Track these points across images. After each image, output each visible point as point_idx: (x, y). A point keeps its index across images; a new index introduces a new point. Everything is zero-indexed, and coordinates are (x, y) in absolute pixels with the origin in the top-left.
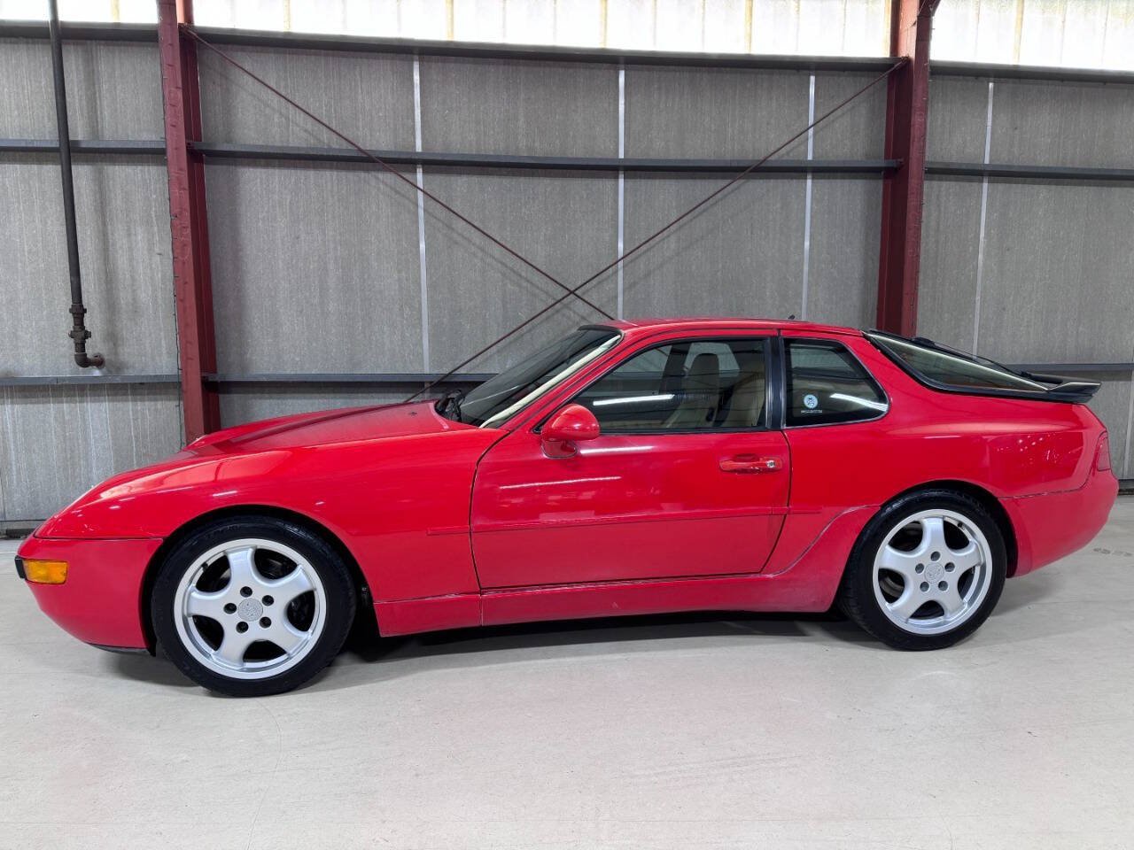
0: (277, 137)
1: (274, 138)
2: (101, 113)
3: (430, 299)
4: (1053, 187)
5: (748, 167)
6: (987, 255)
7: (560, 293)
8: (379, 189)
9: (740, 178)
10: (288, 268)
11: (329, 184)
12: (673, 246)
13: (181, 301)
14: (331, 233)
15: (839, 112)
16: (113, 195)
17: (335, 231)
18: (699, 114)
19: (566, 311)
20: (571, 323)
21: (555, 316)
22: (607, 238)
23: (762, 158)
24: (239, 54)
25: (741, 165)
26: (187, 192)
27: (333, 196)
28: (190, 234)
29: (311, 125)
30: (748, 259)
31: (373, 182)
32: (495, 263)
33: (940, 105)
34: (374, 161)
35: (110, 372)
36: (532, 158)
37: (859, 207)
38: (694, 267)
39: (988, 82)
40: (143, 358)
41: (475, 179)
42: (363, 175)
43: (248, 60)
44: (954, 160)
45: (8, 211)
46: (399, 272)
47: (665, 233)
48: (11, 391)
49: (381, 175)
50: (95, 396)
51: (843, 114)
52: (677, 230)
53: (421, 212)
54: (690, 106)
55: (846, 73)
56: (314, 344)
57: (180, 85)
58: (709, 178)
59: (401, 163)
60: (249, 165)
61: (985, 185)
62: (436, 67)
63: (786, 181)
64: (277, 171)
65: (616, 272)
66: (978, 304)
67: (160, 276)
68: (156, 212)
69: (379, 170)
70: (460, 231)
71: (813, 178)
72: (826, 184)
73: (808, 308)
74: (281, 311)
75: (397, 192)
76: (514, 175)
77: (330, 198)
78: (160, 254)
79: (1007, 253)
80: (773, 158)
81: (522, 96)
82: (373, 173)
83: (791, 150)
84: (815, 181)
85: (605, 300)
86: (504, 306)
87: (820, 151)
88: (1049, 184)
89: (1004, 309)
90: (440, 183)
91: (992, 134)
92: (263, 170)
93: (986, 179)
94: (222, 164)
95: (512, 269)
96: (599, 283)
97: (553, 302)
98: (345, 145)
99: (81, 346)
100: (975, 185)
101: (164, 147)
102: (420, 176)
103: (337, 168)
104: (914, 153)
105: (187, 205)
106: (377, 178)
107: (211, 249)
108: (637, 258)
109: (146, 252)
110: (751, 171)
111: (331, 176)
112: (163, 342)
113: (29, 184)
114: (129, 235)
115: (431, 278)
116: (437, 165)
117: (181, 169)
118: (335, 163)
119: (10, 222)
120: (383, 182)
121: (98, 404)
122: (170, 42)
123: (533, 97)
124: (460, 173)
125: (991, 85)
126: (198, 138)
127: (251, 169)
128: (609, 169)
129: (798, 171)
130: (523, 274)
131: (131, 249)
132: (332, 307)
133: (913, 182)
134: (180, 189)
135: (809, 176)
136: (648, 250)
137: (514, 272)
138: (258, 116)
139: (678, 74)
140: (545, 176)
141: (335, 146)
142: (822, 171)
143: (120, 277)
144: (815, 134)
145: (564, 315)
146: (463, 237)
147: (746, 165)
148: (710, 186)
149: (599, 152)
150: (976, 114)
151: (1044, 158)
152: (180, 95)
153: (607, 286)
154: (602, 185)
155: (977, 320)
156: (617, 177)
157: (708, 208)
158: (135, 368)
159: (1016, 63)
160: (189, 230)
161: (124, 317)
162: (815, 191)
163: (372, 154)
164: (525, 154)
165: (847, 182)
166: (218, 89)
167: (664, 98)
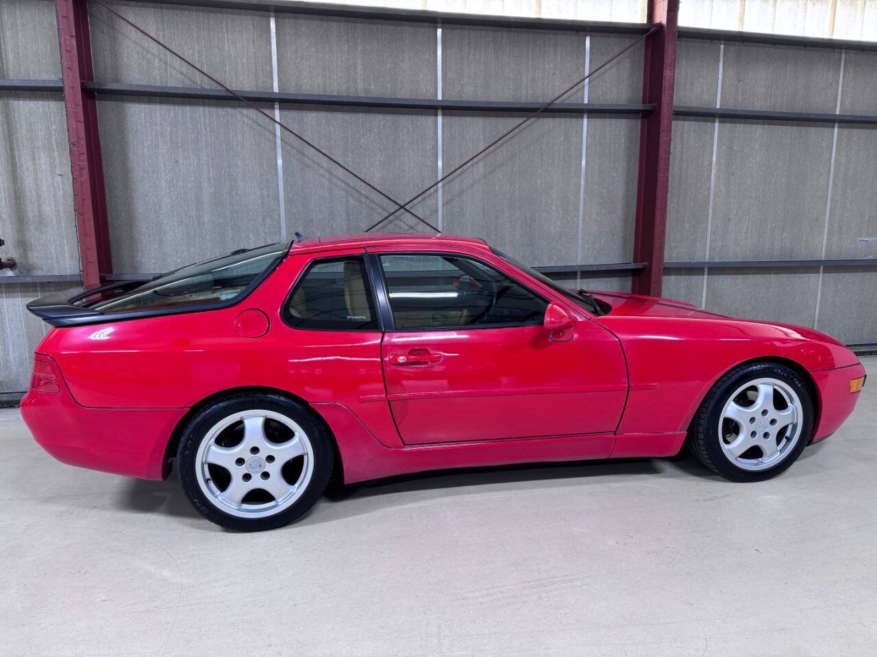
0: (158, 78)
1: (155, 79)
2: (6, 56)
3: (287, 211)
4: (766, 126)
5: (539, 109)
6: (718, 178)
7: (393, 208)
8: (243, 122)
9: (532, 117)
10: (170, 187)
11: (202, 119)
12: (481, 170)
13: (81, 215)
14: (205, 158)
15: (607, 66)
16: (18, 126)
17: (208, 156)
18: (500, 64)
19: (398, 222)
21: (389, 226)
22: (429, 163)
23: (549, 101)
24: (124, 8)
25: (533, 107)
26: (83, 124)
27: (206, 128)
28: (86, 159)
29: (185, 68)
31: (239, 116)
32: (339, 182)
33: (684, 61)
34: (241, 100)
35: (21, 272)
36: (369, 98)
37: (623, 140)
38: (497, 187)
39: (720, 45)
40: (49, 261)
41: (322, 115)
42: (230, 110)
43: (131, 14)
44: (694, 105)
46: (261, 189)
47: (475, 160)
49: (245, 111)
50: (9, 292)
51: (611, 67)
52: (484, 157)
53: (279, 141)
54: (493, 58)
55: (613, 35)
57: (74, 33)
58: (509, 116)
59: (262, 102)
60: (134, 101)
61: (717, 124)
62: (289, 23)
63: (567, 119)
64: (158, 107)
65: (436, 191)
66: (710, 216)
67: (61, 193)
68: (56, 140)
69: (243, 107)
70: (310, 157)
71: (588, 118)
72: (598, 122)
73: (584, 220)
74: (165, 222)
75: (259, 125)
76: (354, 112)
77: (203, 130)
78: (61, 175)
79: (732, 177)
80: (557, 101)
81: (360, 48)
82: (239, 110)
83: (572, 95)
84: (590, 120)
85: (428, 213)
86: (348, 218)
87: (594, 96)
88: (764, 124)
89: (729, 220)
90: (294, 118)
91: (722, 85)
92: (147, 106)
93: (717, 120)
94: (110, 100)
95: (354, 188)
96: (424, 199)
97: (387, 215)
98: (215, 86)
100: (709, 124)
101: (62, 85)
102: (277, 112)
103: (209, 105)
104: (665, 99)
105: (83, 135)
108: (453, 179)
109: (49, 173)
110: (542, 112)
111: (204, 111)
112: (66, 248)
114: (34, 159)
115: (288, 195)
116: (290, 103)
117: (77, 105)
118: (207, 100)
120: (247, 116)
121: (12, 299)
123: (368, 48)
124: (310, 110)
125: (722, 46)
126: (91, 78)
127: (136, 105)
128: (429, 108)
129: (576, 112)
130: (363, 192)
131: (35, 171)
132: (206, 218)
133: (664, 123)
134: (77, 121)
135: (585, 116)
136: (462, 173)
137: (356, 190)
138: (141, 61)
139: (484, 32)
140: (379, 113)
141: (207, 87)
142: (595, 112)
143: (28, 194)
144: (590, 82)
145: (396, 225)
146: (314, 162)
147: (537, 107)
148: (510, 123)
149: (422, 93)
150: (711, 69)
151: (760, 104)
152: (74, 42)
153: (430, 202)
154: (425, 121)
155: (709, 228)
156: (436, 115)
157: (508, 140)
158: (42, 269)
159: (741, 30)
160: (85, 156)
161: (32, 227)
162: (590, 128)
163: (238, 94)
164: (363, 95)
165: (614, 121)
166: (106, 37)
167: (472, 52)
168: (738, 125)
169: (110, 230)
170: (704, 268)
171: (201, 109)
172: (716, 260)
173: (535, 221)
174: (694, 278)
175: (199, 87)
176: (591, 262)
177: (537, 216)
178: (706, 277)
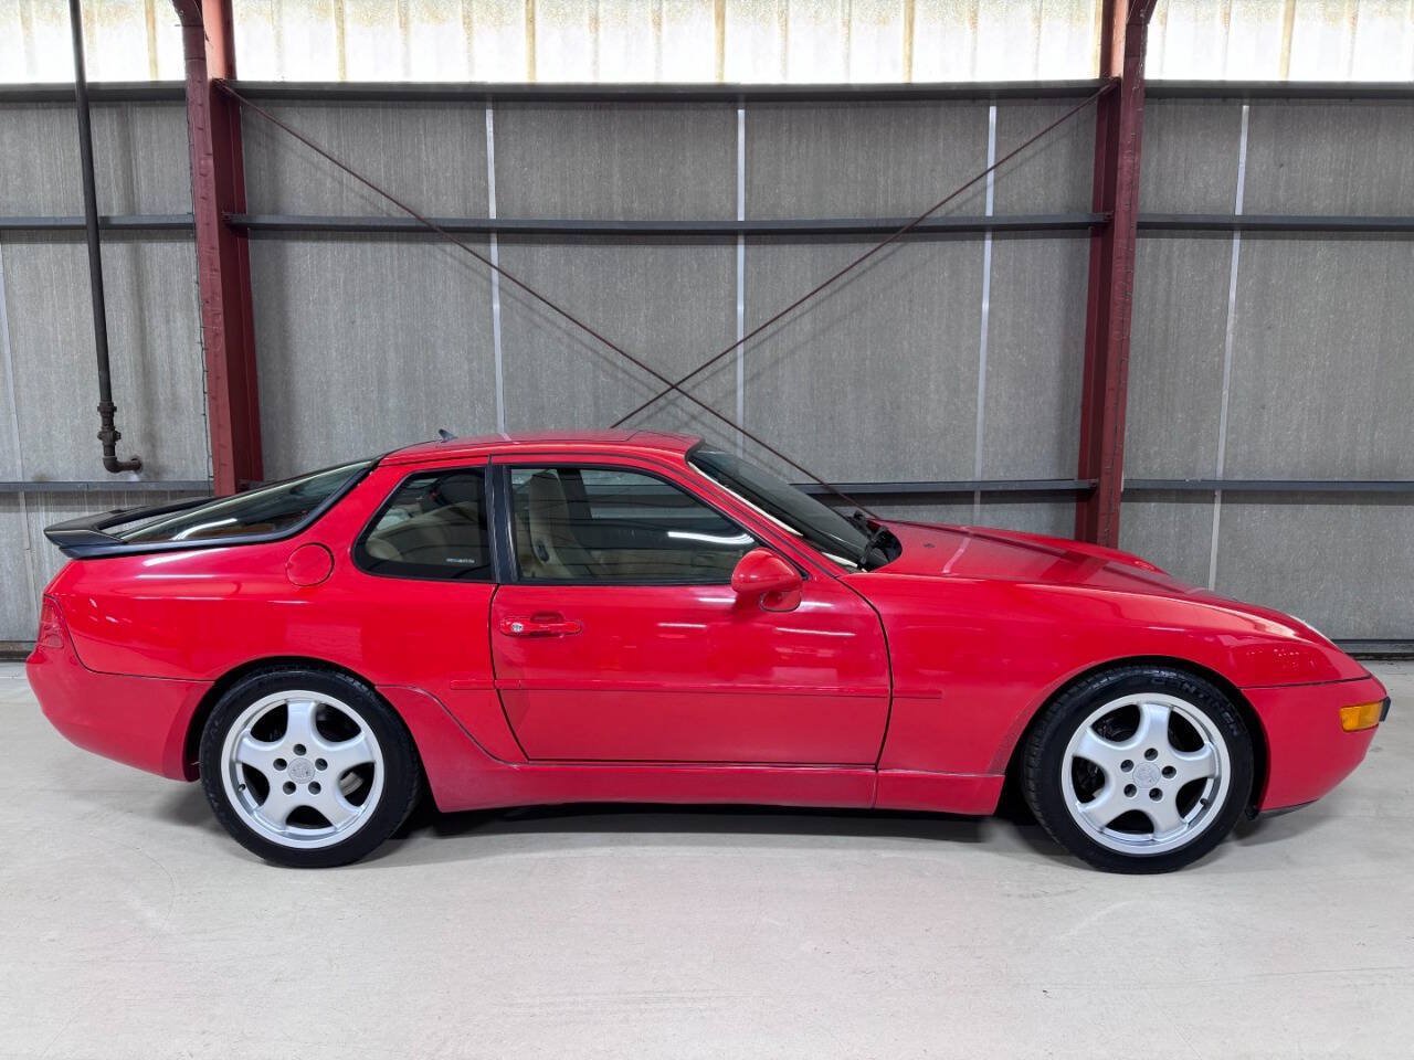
0: (330, 206)
1: (326, 207)
2: (137, 183)
3: (507, 395)
4: (1337, 243)
5: (901, 228)
6: (1239, 335)
7: (661, 387)
8: (446, 263)
9: (891, 241)
10: (343, 358)
11: (388, 261)
12: (807, 328)
13: (214, 399)
14: (391, 316)
15: (1028, 152)
16: (150, 277)
17: (396, 314)
18: (841, 161)
19: (672, 409)
20: (677, 423)
21: (659, 415)
22: (723, 319)
23: (918, 216)
24: (287, 109)
25: (891, 225)
26: (219, 274)
27: (393, 274)
28: (222, 322)
29: (367, 192)
30: (905, 343)
31: (440, 255)
32: (584, 350)
33: (1172, 137)
34: (436, 231)
35: (148, 477)
36: (630, 222)
37: (1057, 273)
38: (834, 354)
39: (1241, 105)
40: (183, 462)
41: (560, 249)
42: (427, 247)
43: (296, 118)
44: (1190, 210)
45: (40, 297)
46: (470, 361)
47: (797, 311)
48: (46, 497)
49: (449, 247)
51: (1036, 153)
52: (812, 308)
53: (496, 290)
54: (829, 152)
55: (1040, 100)
56: (372, 448)
57: (211, 151)
58: (855, 242)
59: (470, 233)
60: (297, 239)
61: (1236, 242)
62: (513, 116)
63: (955, 243)
64: (329, 245)
65: (734, 361)
66: (1225, 402)
69: (443, 241)
70: (542, 312)
71: (993, 239)
72: (1011, 246)
73: (986, 406)
74: (335, 409)
75: (467, 267)
76: (607, 243)
77: (390, 277)
79: (1269, 332)
80: (933, 215)
81: (617, 145)
82: (440, 245)
83: (965, 203)
84: (997, 242)
85: (720, 395)
86: (596, 404)
87: (1002, 204)
88: (1331, 239)
89: (1263, 407)
90: (518, 255)
91: (1246, 174)
92: (315, 244)
93: (1237, 234)
94: (269, 240)
95: (605, 358)
96: (713, 372)
97: (656, 396)
98: (406, 215)
99: (110, 449)
100: (1221, 242)
101: (193, 221)
102: (494, 248)
103: (398, 241)
104: (1122, 201)
105: (219, 289)
106: (444, 251)
107: (257, 337)
108: (760, 343)
109: (185, 341)
110: (904, 232)
111: (391, 249)
113: (62, 266)
114: (168, 322)
115: (508, 370)
116: (511, 234)
117: (213, 248)
118: (395, 234)
119: (42, 308)
120: (451, 256)
122: (200, 102)
123: (630, 147)
124: (543, 243)
125: (1245, 108)
126: (241, 210)
127: (301, 243)
128: (725, 234)
129: (973, 230)
130: (619, 365)
131: (169, 338)
132: (392, 403)
133: (1120, 243)
134: (211, 270)
135: (989, 235)
136: (775, 333)
137: (607, 361)
138: (308, 181)
139: (814, 111)
140: (646, 244)
141: (397, 215)
142: (1004, 229)
143: (159, 369)
144: (996, 181)
145: (668, 413)
146: (546, 319)
147: (898, 224)
148: (855, 251)
149: (712, 212)
150: (1224, 148)
151: (1323, 204)
152: (211, 162)
153: (724, 379)
154: (718, 253)
155: (1224, 420)
156: (735, 244)
157: (852, 280)
158: (174, 473)
159: (1284, 79)
160: (221, 317)
161: (163, 414)
162: (996, 255)
163: (433, 224)
164: (622, 219)
165: (1040, 243)
166: (264, 151)
167: (795, 143)
168: (1278, 242)
169: (262, 419)
170: (1214, 491)
171: (387, 246)
172: (1239, 477)
173: (899, 408)
174: (1195, 508)
175: (385, 215)
176: (1000, 475)
177: (903, 399)
178: (1217, 507)
